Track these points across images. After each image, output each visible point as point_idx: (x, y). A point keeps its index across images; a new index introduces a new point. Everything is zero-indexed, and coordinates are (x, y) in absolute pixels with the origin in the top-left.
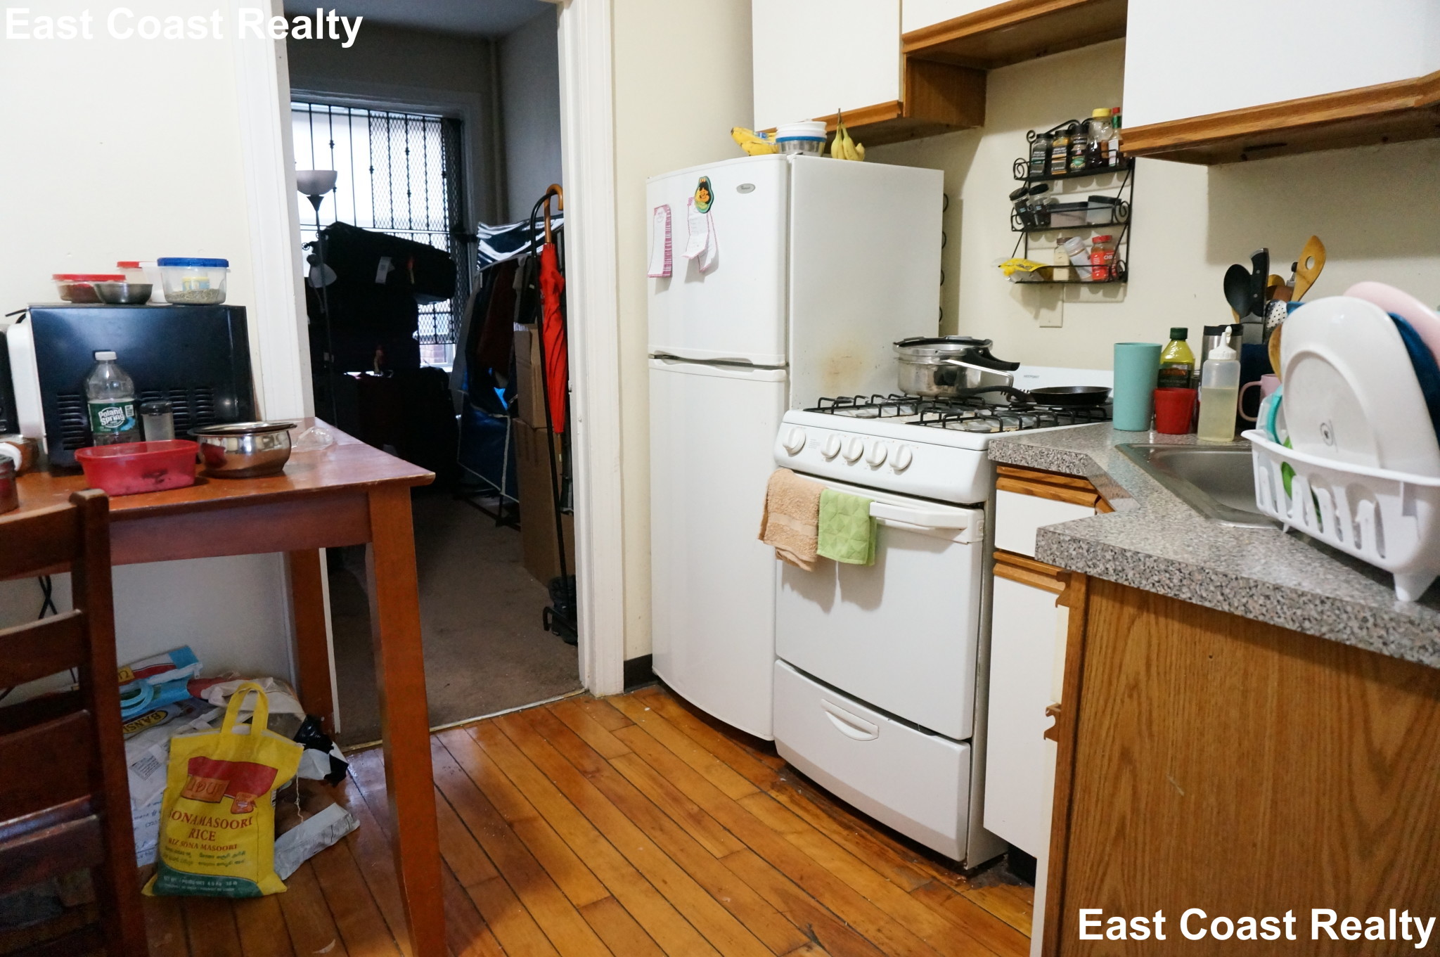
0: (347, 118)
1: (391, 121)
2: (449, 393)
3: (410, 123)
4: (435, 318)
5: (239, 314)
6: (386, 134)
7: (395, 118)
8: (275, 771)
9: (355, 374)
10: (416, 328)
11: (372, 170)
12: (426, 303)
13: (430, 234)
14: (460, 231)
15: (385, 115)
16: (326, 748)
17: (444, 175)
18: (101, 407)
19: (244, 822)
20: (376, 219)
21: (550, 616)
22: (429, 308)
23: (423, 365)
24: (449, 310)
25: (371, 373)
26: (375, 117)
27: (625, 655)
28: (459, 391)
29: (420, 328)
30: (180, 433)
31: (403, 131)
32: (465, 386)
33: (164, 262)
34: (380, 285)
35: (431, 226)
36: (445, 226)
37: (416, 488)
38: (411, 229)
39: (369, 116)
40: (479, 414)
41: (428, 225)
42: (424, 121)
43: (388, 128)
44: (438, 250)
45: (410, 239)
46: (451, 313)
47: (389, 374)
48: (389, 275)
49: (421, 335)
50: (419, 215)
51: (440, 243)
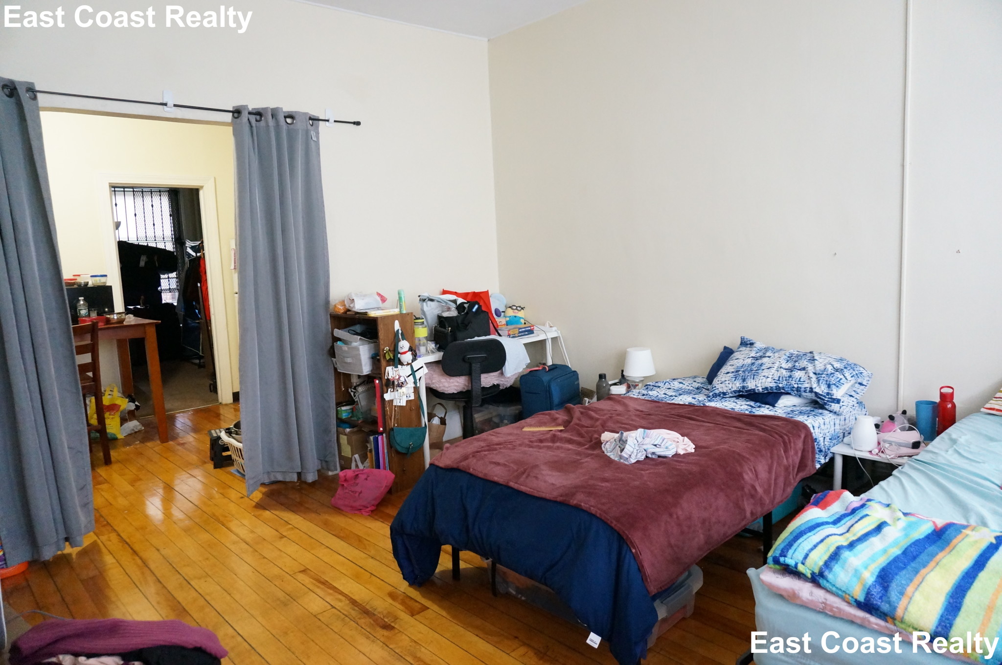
0: (123, 192)
1: (144, 193)
2: (176, 314)
3: (153, 193)
4: (169, 281)
5: (110, 287)
6: (142, 199)
7: (146, 191)
8: (120, 406)
9: (132, 307)
10: (160, 285)
11: (135, 215)
12: (164, 274)
13: (165, 243)
14: (179, 240)
15: (141, 190)
16: (134, 402)
17: (170, 215)
18: (81, 310)
19: (113, 418)
20: (138, 237)
21: (212, 386)
22: (166, 276)
23: (163, 302)
24: (176, 276)
25: (139, 307)
26: (136, 191)
27: (233, 390)
28: (181, 313)
29: (162, 284)
30: (98, 314)
31: (150, 197)
32: (183, 310)
33: (92, 276)
34: (142, 268)
35: (165, 238)
36: (172, 238)
37: (157, 325)
38: (155, 240)
39: (134, 191)
40: (190, 322)
41: (164, 238)
42: (160, 192)
43: (143, 196)
44: (168, 251)
45: (155, 246)
46: (177, 278)
47: (148, 306)
48: (146, 263)
49: (162, 288)
50: (159, 234)
51: (170, 247)
